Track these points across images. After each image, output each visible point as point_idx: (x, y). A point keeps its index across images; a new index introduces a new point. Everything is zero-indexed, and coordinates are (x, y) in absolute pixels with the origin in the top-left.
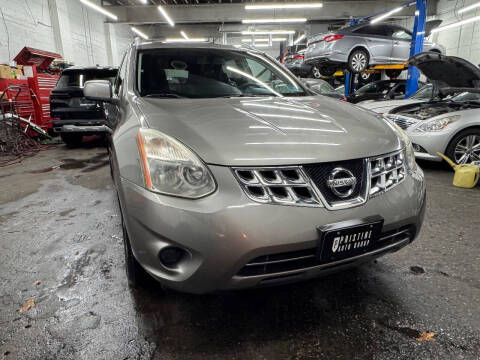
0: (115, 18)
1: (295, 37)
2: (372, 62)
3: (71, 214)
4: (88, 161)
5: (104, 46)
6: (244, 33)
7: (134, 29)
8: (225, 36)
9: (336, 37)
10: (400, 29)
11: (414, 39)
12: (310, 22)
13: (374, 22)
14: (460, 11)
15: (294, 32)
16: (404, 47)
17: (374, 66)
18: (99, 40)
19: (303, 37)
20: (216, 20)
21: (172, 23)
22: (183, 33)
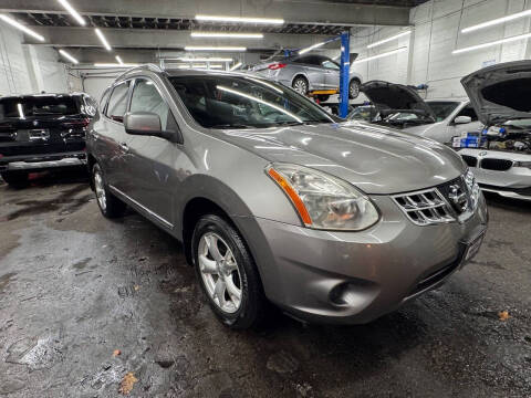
0: (41, 38)
1: (231, 65)
2: (311, 88)
3: (90, 264)
4: (57, 201)
5: (25, 70)
6: (183, 59)
7: (62, 52)
8: (162, 62)
9: (280, 66)
10: (326, 59)
11: (342, 69)
12: (249, 51)
13: (301, 53)
14: (369, 47)
15: (231, 60)
16: (334, 75)
17: (312, 91)
18: (19, 64)
19: (240, 64)
20: (154, 46)
21: (108, 47)
22: (118, 58)
